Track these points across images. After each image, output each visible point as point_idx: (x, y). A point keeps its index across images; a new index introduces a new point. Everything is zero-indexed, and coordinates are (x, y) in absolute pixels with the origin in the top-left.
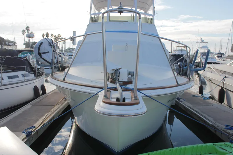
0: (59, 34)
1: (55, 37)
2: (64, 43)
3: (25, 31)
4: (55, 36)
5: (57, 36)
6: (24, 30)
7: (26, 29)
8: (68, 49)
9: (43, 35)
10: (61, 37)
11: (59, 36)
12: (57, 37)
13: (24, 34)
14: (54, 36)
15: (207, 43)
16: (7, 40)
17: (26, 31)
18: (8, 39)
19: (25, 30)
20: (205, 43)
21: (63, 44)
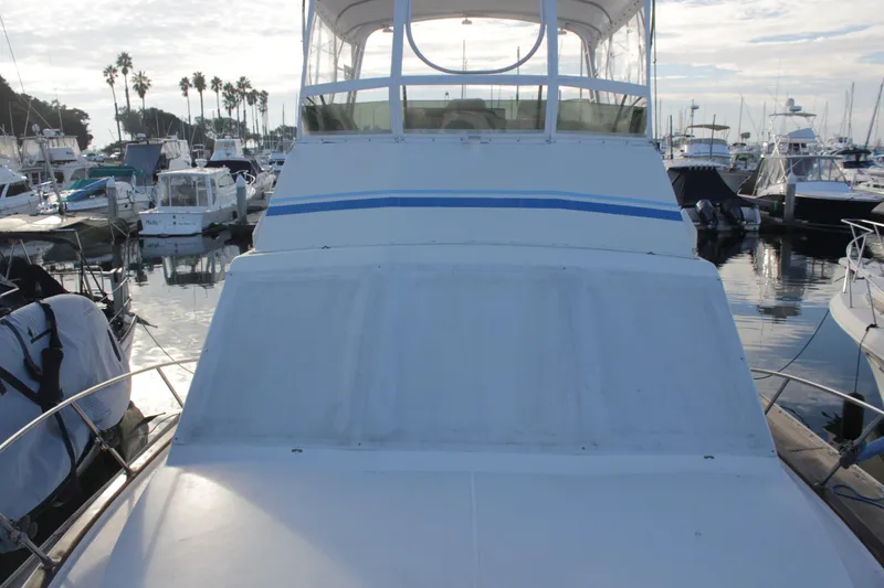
0: (243, 79)
1: (226, 88)
2: (263, 111)
3: (115, 71)
4: (228, 87)
5: (235, 86)
6: (111, 67)
7: (120, 63)
8: (279, 129)
9: (182, 84)
10: (249, 87)
11: (243, 83)
12: (233, 91)
13: (111, 82)
14: (224, 84)
15: (811, 118)
16: (55, 105)
17: (120, 69)
18: (56, 101)
19: (115, 65)
20: (806, 115)
21: (260, 114)
